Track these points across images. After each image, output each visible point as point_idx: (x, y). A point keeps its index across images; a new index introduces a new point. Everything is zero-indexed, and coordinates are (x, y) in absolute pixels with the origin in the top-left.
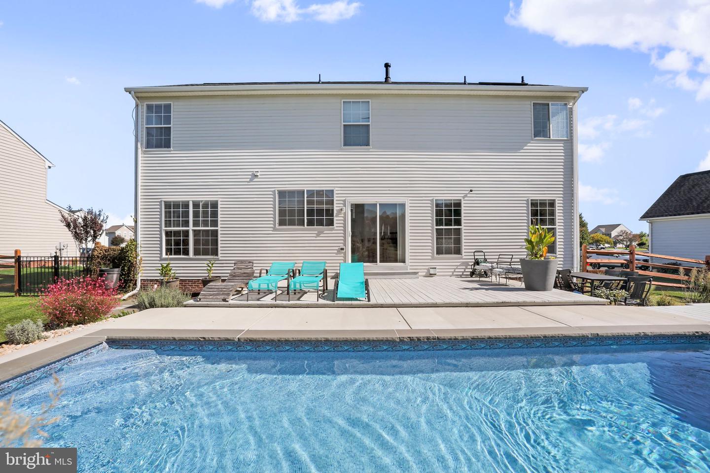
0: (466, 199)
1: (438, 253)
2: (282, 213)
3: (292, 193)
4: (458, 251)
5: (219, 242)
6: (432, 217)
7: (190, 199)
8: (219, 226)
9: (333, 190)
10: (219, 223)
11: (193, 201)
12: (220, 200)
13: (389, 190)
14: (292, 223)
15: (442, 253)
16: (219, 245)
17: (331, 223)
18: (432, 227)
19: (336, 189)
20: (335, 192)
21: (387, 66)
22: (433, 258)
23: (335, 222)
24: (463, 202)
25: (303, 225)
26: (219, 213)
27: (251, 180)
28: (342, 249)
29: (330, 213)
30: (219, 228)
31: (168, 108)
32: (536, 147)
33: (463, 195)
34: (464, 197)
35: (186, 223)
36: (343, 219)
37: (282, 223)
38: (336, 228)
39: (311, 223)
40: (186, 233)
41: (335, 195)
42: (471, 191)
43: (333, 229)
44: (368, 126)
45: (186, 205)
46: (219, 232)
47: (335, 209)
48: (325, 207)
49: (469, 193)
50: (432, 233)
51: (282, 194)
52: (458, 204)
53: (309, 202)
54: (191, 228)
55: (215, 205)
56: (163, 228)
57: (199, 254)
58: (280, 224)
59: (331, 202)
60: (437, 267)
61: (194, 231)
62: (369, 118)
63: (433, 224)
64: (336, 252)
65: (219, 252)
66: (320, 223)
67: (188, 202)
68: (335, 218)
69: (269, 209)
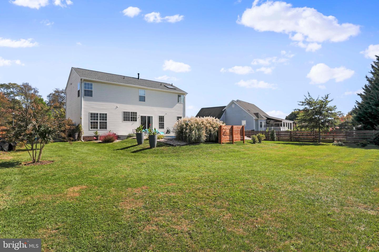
1: (159, 128)
2: (124, 118)
3: (127, 112)
4: (163, 128)
6: (158, 120)
7: (99, 112)
9: (137, 112)
10: (107, 120)
12: (108, 113)
13: (149, 113)
14: (127, 120)
16: (107, 126)
17: (136, 120)
18: (158, 122)
21: (139, 74)
26: (107, 117)
27: (116, 108)
29: (136, 118)
31: (91, 85)
32: (178, 104)
33: (164, 115)
35: (97, 120)
36: (139, 120)
37: (124, 120)
38: (137, 122)
39: (131, 120)
40: (97, 123)
44: (145, 97)
45: (97, 114)
46: (107, 122)
49: (166, 114)
50: (158, 124)
51: (124, 112)
52: (163, 117)
53: (131, 115)
55: (106, 114)
56: (90, 121)
57: (101, 129)
58: (124, 121)
59: (136, 115)
61: (100, 122)
62: (145, 95)
65: (107, 128)
66: (134, 121)
69: (121, 117)
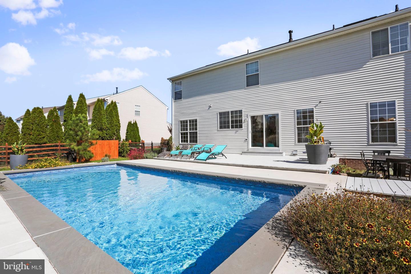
0: (317, 107)
1: (299, 142)
2: (221, 123)
3: (224, 113)
5: (198, 137)
6: (295, 120)
7: (188, 119)
8: (198, 130)
9: (242, 110)
11: (189, 120)
12: (198, 118)
13: (270, 107)
14: (225, 127)
15: (301, 142)
17: (241, 126)
18: (295, 126)
19: (243, 109)
20: (243, 111)
21: (290, 32)
22: (295, 145)
23: (243, 126)
24: (314, 110)
25: (229, 128)
26: (198, 124)
28: (246, 140)
29: (241, 121)
30: (198, 131)
31: (181, 83)
32: (375, 64)
33: (315, 105)
34: (315, 107)
35: (187, 130)
36: (247, 124)
37: (221, 127)
38: (244, 129)
39: (232, 127)
40: (187, 133)
41: (243, 112)
42: (320, 102)
43: (242, 130)
44: (258, 74)
45: (187, 122)
46: (198, 133)
47: (243, 119)
48: (238, 119)
49: (319, 104)
50: (295, 130)
51: (221, 114)
52: (312, 111)
53: (232, 117)
54: (189, 131)
55: (196, 121)
56: (180, 132)
57: (191, 142)
59: (241, 116)
60: (298, 150)
61: (190, 132)
62: (258, 70)
63: (295, 124)
64: (244, 141)
65: (198, 141)
66: (236, 127)
67: (187, 120)
68: (243, 124)
69: (216, 121)
